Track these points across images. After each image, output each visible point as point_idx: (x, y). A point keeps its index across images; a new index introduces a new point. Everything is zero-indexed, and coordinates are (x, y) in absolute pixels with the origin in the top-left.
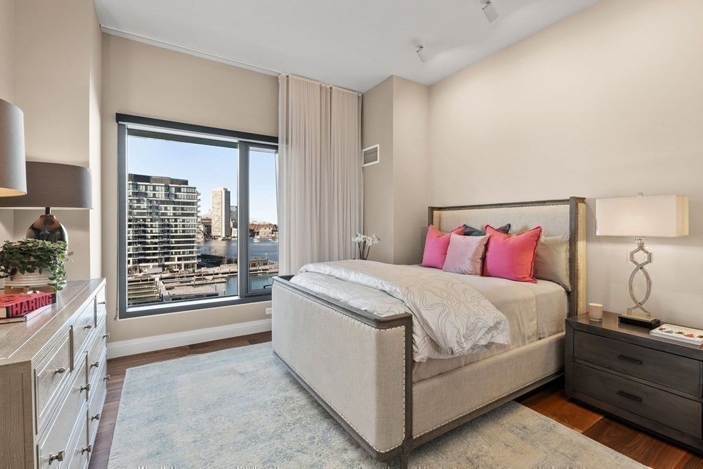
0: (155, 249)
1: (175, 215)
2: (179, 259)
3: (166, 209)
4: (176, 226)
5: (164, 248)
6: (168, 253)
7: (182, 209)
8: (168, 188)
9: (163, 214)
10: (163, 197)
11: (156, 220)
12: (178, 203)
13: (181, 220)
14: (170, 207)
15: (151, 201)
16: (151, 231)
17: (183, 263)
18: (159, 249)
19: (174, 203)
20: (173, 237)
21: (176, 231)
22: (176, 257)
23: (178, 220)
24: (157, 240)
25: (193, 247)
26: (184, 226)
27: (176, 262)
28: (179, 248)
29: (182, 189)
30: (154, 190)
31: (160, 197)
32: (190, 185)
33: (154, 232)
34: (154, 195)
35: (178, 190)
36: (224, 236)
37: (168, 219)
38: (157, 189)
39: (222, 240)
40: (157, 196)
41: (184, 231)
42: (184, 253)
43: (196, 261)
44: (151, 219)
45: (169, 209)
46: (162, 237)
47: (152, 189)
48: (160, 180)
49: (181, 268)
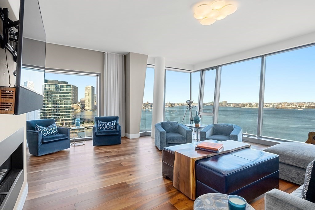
0: (50, 115)
1: (60, 99)
2: (62, 120)
3: (55, 96)
4: (61, 104)
5: (55, 115)
6: (56, 117)
7: (64, 96)
8: (56, 86)
9: (54, 98)
10: (54, 90)
11: (50, 101)
12: (62, 93)
13: (63, 101)
14: (58, 95)
15: (48, 92)
16: (48, 107)
17: (64, 122)
18: (52, 115)
19: (60, 93)
20: (59, 110)
21: (61, 107)
22: (61, 119)
23: (62, 101)
24: (51, 111)
25: (69, 115)
26: (65, 104)
27: (61, 122)
28: (62, 115)
29: (64, 86)
30: (49, 86)
31: (53, 90)
32: (69, 84)
33: (49, 107)
34: (49, 89)
35: (62, 86)
36: (91, 109)
37: (57, 101)
38: (51, 86)
39: (90, 111)
40: (51, 89)
41: (65, 107)
42: (65, 117)
43: (71, 121)
44: (48, 101)
45: (57, 96)
46: (53, 110)
47: (48, 86)
48: (52, 82)
49: (63, 125)
